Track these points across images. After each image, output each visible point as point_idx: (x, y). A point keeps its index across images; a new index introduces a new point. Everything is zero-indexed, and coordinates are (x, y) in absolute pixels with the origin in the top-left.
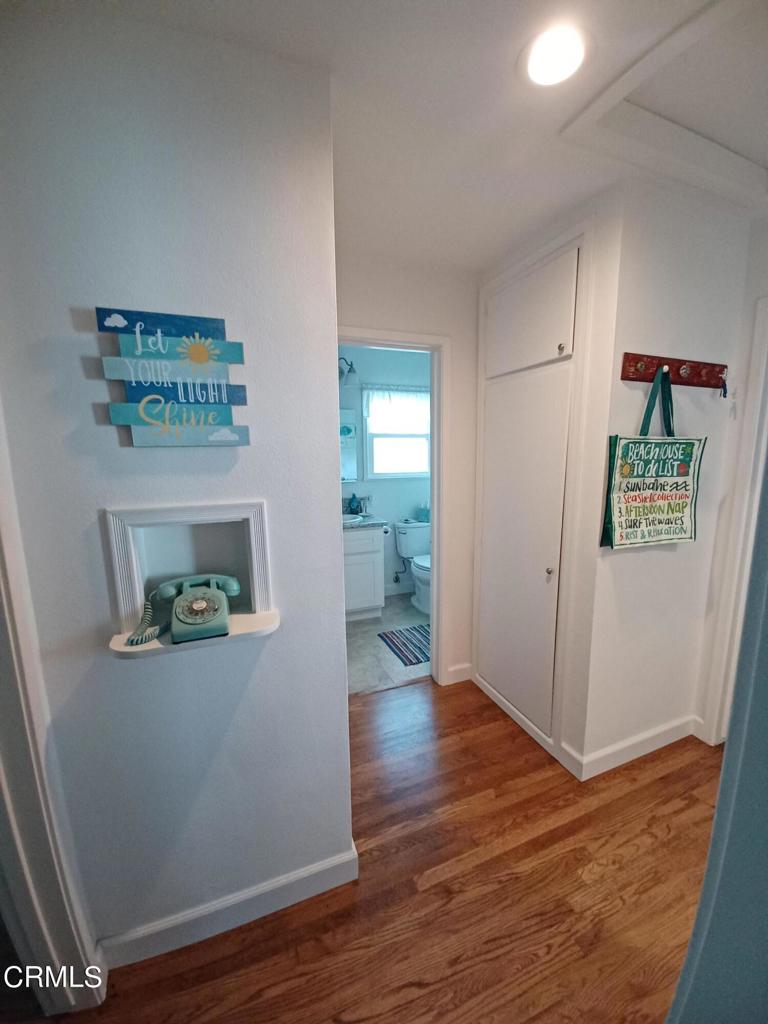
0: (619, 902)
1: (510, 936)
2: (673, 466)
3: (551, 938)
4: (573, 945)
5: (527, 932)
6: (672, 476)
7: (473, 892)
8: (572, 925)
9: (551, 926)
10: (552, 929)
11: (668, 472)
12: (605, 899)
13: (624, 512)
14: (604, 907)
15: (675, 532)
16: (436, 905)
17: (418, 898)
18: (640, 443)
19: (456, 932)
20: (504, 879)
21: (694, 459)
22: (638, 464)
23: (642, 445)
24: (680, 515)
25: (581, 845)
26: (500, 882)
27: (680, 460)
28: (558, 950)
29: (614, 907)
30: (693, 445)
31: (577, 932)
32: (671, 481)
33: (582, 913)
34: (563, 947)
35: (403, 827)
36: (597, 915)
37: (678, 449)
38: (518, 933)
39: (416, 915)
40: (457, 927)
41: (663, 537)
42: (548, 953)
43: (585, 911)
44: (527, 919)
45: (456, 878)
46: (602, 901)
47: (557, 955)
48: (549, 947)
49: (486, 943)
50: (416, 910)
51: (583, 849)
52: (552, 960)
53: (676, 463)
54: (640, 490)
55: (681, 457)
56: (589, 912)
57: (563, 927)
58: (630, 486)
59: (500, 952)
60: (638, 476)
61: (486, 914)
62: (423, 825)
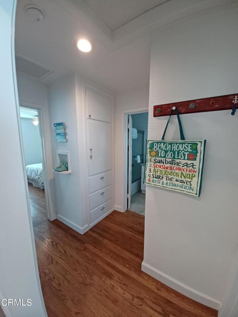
0: (100, 289)
1: (80, 264)
2: (184, 155)
3: (82, 273)
4: (83, 279)
5: (82, 268)
6: (184, 159)
7: (88, 254)
8: (87, 278)
9: (86, 273)
10: (85, 273)
11: (181, 157)
12: (99, 286)
13: (152, 170)
14: (97, 286)
15: (186, 188)
16: (81, 249)
17: (82, 245)
18: (161, 143)
19: (77, 254)
20: (94, 259)
21: (199, 152)
22: (161, 152)
23: (162, 144)
24: (189, 180)
25: (115, 275)
26: (93, 258)
27: (190, 152)
28: (80, 276)
29: (98, 289)
30: (197, 144)
31: (86, 279)
32: (183, 162)
33: (92, 279)
34: (81, 277)
35: (97, 236)
36: (93, 283)
37: (188, 146)
38: (81, 266)
39: (79, 247)
40: (78, 254)
41: (178, 188)
42: (79, 274)
43: (93, 280)
44: (85, 267)
45: (89, 249)
46: (98, 285)
47: (79, 276)
48: (80, 274)
49: (77, 261)
50: (79, 246)
51: (114, 276)
52: (77, 275)
53: (187, 153)
54: (163, 163)
55: (189, 150)
56: (93, 282)
57: (86, 276)
58: (157, 161)
59: (76, 263)
60: (161, 157)
61: (84, 258)
62: (100, 239)
